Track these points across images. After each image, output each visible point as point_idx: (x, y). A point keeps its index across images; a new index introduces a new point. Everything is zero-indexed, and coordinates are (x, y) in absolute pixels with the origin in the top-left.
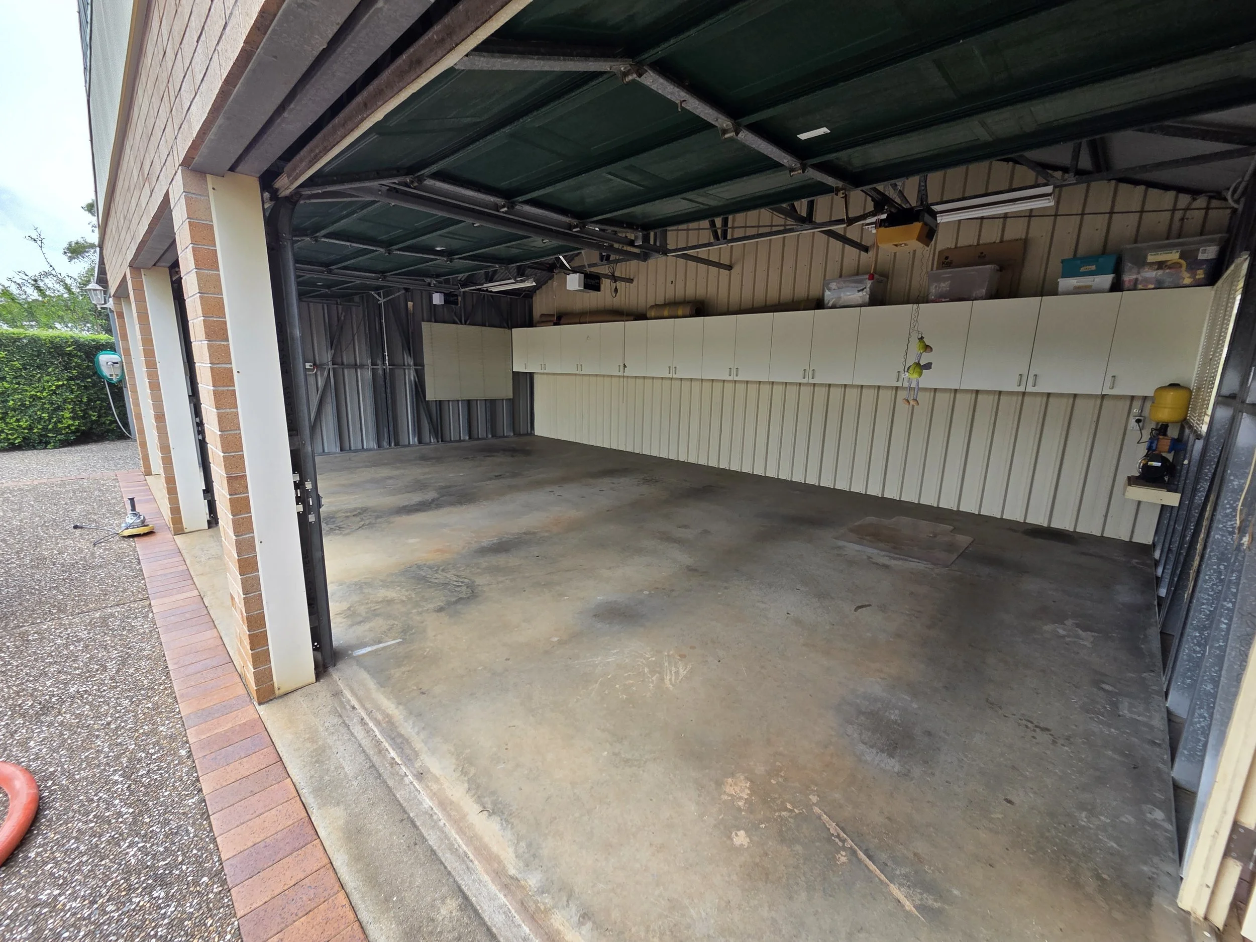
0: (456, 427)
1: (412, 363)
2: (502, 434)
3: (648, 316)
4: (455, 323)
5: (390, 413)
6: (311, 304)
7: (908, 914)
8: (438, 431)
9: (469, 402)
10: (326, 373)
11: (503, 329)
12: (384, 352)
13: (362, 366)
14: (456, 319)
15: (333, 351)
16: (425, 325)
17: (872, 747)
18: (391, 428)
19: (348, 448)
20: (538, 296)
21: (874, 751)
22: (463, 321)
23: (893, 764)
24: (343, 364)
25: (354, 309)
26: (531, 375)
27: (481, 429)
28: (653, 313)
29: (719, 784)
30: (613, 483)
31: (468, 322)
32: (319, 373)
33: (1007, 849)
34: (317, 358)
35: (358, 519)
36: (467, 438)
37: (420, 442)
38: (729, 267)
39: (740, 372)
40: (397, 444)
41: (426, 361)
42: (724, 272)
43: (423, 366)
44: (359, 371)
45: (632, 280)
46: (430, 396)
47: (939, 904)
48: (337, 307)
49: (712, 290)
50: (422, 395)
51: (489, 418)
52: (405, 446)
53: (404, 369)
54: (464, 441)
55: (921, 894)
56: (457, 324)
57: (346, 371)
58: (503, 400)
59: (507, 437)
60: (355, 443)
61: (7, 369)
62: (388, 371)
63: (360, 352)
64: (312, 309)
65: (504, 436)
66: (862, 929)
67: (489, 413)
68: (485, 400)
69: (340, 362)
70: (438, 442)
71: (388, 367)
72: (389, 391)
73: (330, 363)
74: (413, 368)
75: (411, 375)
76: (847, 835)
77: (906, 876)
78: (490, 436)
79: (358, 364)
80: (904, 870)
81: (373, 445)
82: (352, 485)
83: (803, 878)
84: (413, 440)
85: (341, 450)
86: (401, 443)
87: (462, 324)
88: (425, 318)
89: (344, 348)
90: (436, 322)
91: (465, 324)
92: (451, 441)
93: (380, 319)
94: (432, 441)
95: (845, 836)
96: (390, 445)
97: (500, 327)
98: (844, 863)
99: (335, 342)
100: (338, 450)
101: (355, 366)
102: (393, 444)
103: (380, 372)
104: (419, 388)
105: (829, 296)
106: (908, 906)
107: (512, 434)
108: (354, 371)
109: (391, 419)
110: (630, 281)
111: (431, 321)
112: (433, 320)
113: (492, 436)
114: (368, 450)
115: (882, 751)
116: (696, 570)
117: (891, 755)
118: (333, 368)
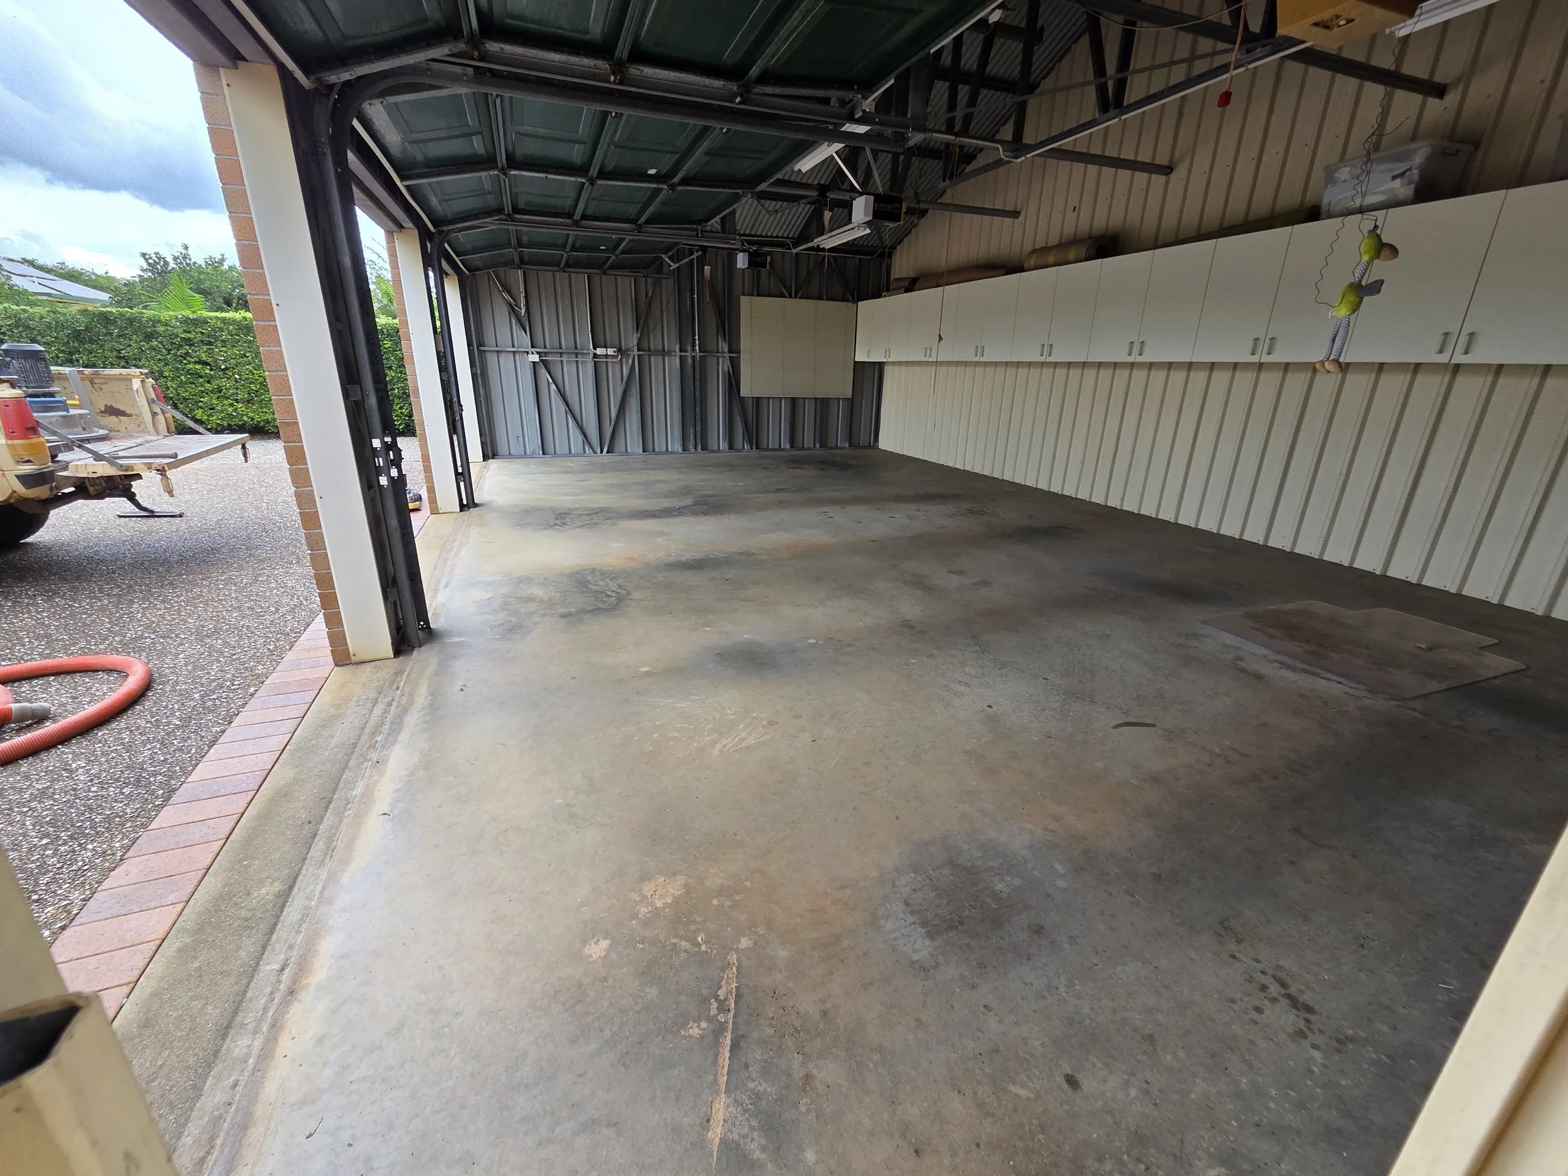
0: (776, 432)
1: (726, 350)
2: (834, 445)
3: (1026, 266)
4: (782, 296)
5: (698, 410)
6: (619, 278)
7: (701, 1144)
8: (754, 436)
9: (794, 401)
10: (630, 362)
11: (845, 303)
12: (694, 335)
13: (670, 353)
14: (786, 293)
15: (639, 335)
16: (744, 301)
17: (912, 913)
18: (698, 429)
19: (652, 450)
20: (897, 255)
21: (910, 919)
22: (793, 295)
23: (921, 947)
24: (649, 350)
25: (664, 281)
26: (881, 366)
27: (808, 438)
28: (1032, 262)
29: (645, 878)
30: (918, 510)
31: (798, 296)
32: (624, 360)
33: (978, 1145)
34: (623, 343)
35: (589, 518)
36: (788, 446)
37: (731, 447)
38: (1167, 170)
39: (1146, 349)
40: (705, 448)
41: (743, 346)
42: (1158, 180)
43: (739, 353)
44: (666, 359)
45: (1019, 213)
46: (745, 392)
47: (763, 1156)
48: (646, 281)
49: (1134, 215)
50: (735, 389)
51: (818, 422)
52: (713, 451)
53: (718, 357)
54: (784, 450)
55: (752, 1129)
56: (785, 297)
57: (653, 358)
58: (839, 399)
59: (841, 448)
60: (659, 446)
61: (392, 358)
62: (698, 359)
63: (667, 336)
64: (619, 282)
65: (836, 448)
66: (615, 1124)
67: (818, 417)
68: (816, 399)
69: (647, 349)
70: (752, 448)
71: (698, 354)
72: (698, 383)
73: (635, 348)
74: (727, 355)
75: (724, 365)
76: (735, 1008)
77: (757, 1096)
78: (818, 446)
79: (666, 349)
80: (763, 1086)
81: (678, 447)
82: (618, 485)
83: (615, 1028)
84: (724, 445)
85: (644, 451)
86: (710, 446)
87: (791, 297)
88: (746, 292)
89: (651, 328)
90: (758, 295)
91: (795, 298)
92: (768, 449)
93: (692, 294)
94: (746, 448)
95: (733, 1006)
96: (696, 447)
97: (843, 300)
98: (691, 1037)
99: (642, 323)
100: (641, 450)
101: (663, 353)
102: (699, 448)
103: (690, 361)
104: (733, 381)
105: (1331, 197)
106: (716, 1133)
107: (847, 445)
108: (661, 357)
109: (698, 418)
110: (1015, 214)
111: (753, 295)
112: (755, 294)
113: (820, 447)
114: (672, 453)
115: (924, 924)
116: (911, 627)
117: (931, 936)
118: (638, 355)
